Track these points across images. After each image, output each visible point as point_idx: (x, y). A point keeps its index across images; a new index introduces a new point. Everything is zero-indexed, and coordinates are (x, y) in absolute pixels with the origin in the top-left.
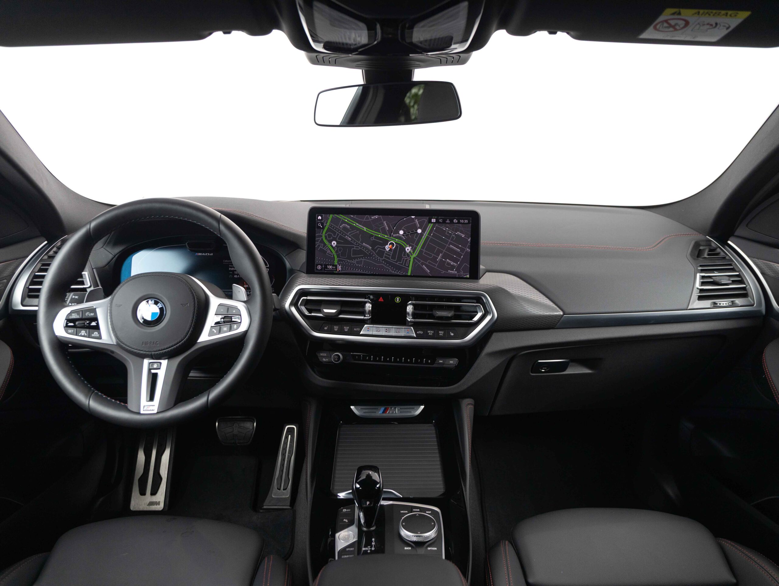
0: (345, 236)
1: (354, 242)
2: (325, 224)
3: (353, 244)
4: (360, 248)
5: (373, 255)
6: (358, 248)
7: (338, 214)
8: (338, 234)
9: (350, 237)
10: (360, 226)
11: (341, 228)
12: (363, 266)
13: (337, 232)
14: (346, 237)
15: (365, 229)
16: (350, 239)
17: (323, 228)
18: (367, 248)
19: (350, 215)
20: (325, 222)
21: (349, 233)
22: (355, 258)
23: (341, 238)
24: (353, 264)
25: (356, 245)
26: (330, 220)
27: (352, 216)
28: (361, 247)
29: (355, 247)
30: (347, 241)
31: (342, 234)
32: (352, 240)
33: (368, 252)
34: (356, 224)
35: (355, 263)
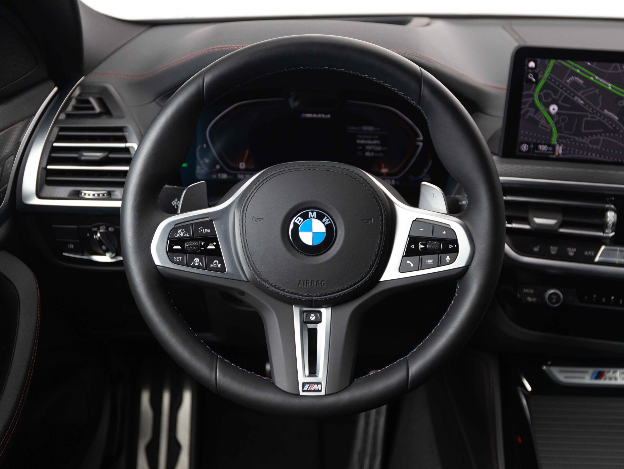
0: (573, 97)
1: (589, 108)
2: (540, 76)
3: (587, 111)
4: (598, 118)
5: (619, 130)
6: (595, 118)
7: (564, 59)
8: (562, 94)
9: (582, 99)
10: (602, 82)
11: (567, 83)
12: (601, 149)
13: (561, 91)
14: (576, 98)
15: (610, 86)
16: (582, 102)
17: (537, 82)
18: (610, 119)
19: (586, 62)
20: (542, 72)
21: (582, 92)
22: (587, 135)
23: (566, 100)
24: (584, 144)
25: (592, 112)
26: (549, 69)
27: (589, 64)
28: (600, 117)
29: (590, 115)
30: (576, 106)
31: (570, 94)
32: (585, 105)
33: (611, 125)
34: (594, 78)
35: (588, 142)
